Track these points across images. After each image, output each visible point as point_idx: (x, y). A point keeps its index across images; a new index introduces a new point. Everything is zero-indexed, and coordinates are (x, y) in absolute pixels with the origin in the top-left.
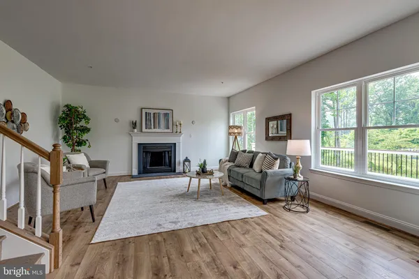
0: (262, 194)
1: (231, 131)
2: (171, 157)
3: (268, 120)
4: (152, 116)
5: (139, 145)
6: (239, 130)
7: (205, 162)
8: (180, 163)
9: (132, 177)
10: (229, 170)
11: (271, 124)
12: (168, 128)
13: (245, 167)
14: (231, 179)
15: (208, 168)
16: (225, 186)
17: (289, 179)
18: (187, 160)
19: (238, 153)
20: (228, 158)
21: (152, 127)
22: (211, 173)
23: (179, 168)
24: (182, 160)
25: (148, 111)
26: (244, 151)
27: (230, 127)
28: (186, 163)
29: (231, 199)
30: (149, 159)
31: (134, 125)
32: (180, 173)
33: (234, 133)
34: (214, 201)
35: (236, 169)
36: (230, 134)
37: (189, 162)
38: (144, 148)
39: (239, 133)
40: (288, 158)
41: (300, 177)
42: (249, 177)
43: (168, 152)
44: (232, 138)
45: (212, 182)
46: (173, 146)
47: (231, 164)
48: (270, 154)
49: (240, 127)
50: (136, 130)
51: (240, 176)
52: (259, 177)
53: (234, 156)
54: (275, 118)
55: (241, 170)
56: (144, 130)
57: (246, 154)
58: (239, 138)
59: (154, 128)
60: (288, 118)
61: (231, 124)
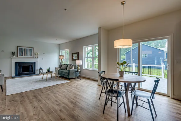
0: (69, 77)
1: (60, 57)
2: (33, 68)
3: (73, 54)
4: (23, 50)
5: (16, 63)
6: (63, 57)
7: (49, 68)
8: (37, 70)
9: (12, 77)
10: (59, 71)
11: (73, 55)
12: (31, 55)
13: (64, 69)
14: (59, 74)
15: (51, 70)
16: (57, 77)
17: (76, 71)
18: (41, 69)
19: (62, 65)
20: (58, 67)
21: (23, 55)
22: (52, 72)
23: (37, 72)
24: (38, 69)
25: (21, 48)
26: (64, 64)
27: (60, 56)
28: (41, 70)
29: (59, 80)
30: (21, 69)
31: (13, 54)
32: (37, 75)
33: (61, 58)
34: (53, 81)
35: (61, 70)
36: (59, 58)
37: (42, 69)
38: (19, 64)
39: (63, 58)
40: (77, 66)
41: (79, 71)
42: (65, 72)
43: (32, 66)
44: (60, 60)
45: (52, 76)
46: (34, 63)
47: (60, 69)
48: (72, 65)
49: (63, 56)
50: (14, 56)
51: (62, 72)
52: (68, 72)
53: (61, 66)
54: (75, 53)
55: (63, 71)
56: (19, 56)
57: (65, 65)
58: (63, 60)
59: (24, 55)
60: (78, 53)
61: (60, 55)
